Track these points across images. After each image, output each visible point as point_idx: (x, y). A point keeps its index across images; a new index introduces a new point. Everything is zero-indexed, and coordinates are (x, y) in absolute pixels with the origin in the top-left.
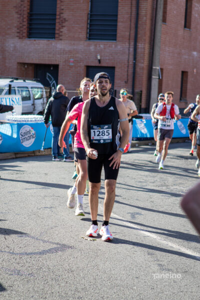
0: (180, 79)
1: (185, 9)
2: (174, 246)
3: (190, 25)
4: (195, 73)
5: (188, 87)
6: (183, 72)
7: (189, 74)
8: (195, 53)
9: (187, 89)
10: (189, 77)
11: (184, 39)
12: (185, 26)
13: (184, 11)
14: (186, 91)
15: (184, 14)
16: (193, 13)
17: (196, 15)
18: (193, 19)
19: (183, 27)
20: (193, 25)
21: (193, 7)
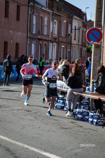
0: (3, 46)
1: (5, 7)
2: (20, 144)
3: (8, 16)
4: (11, 43)
5: (8, 50)
6: (5, 42)
7: (8, 43)
8: (11, 31)
9: (7, 52)
10: (8, 45)
11: (5, 23)
12: (5, 17)
13: (5, 8)
14: (7, 53)
15: (5, 10)
16: (10, 9)
17: (11, 10)
18: (9, 13)
19: (4, 17)
20: (10, 16)
21: (9, 6)
